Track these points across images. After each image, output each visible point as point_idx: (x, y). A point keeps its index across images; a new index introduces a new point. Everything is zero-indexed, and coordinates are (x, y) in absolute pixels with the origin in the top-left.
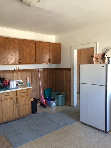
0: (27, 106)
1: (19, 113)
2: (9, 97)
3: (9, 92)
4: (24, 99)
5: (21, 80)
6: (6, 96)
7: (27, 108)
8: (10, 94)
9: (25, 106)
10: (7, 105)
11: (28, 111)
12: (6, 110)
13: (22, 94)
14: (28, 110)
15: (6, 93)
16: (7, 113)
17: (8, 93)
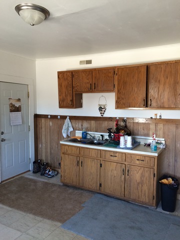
0: (145, 188)
1: (130, 193)
2: (115, 159)
3: (116, 152)
4: (140, 172)
5: (164, 139)
6: (111, 156)
7: (145, 191)
8: (117, 155)
9: (142, 186)
10: (111, 171)
11: (147, 197)
12: (110, 177)
13: (137, 162)
14: (147, 195)
15: (111, 151)
16: (111, 183)
17: (114, 152)
